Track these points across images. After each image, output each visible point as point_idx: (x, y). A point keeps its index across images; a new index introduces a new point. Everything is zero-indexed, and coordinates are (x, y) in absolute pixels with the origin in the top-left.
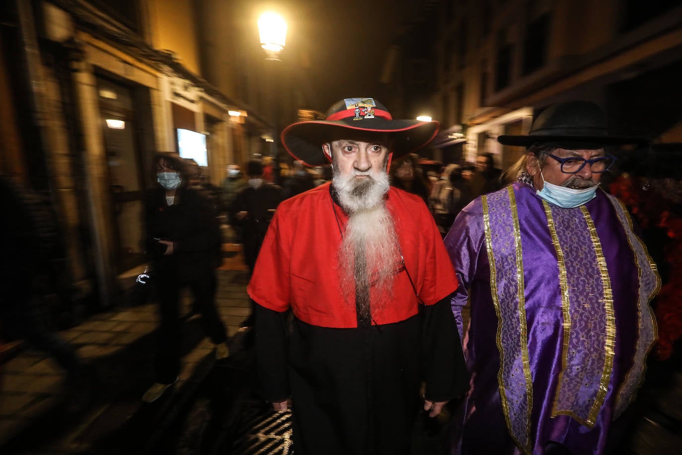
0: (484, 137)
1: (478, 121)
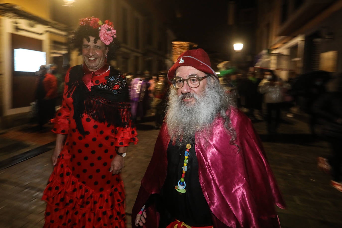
1: (277, 46)
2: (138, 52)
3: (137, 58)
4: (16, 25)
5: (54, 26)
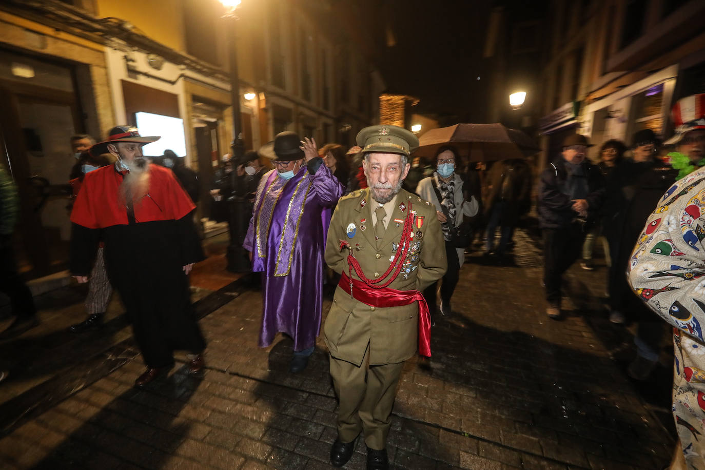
0: (603, 116)
1: (597, 95)
2: (327, 116)
3: (326, 126)
4: (131, 63)
5: (194, 65)
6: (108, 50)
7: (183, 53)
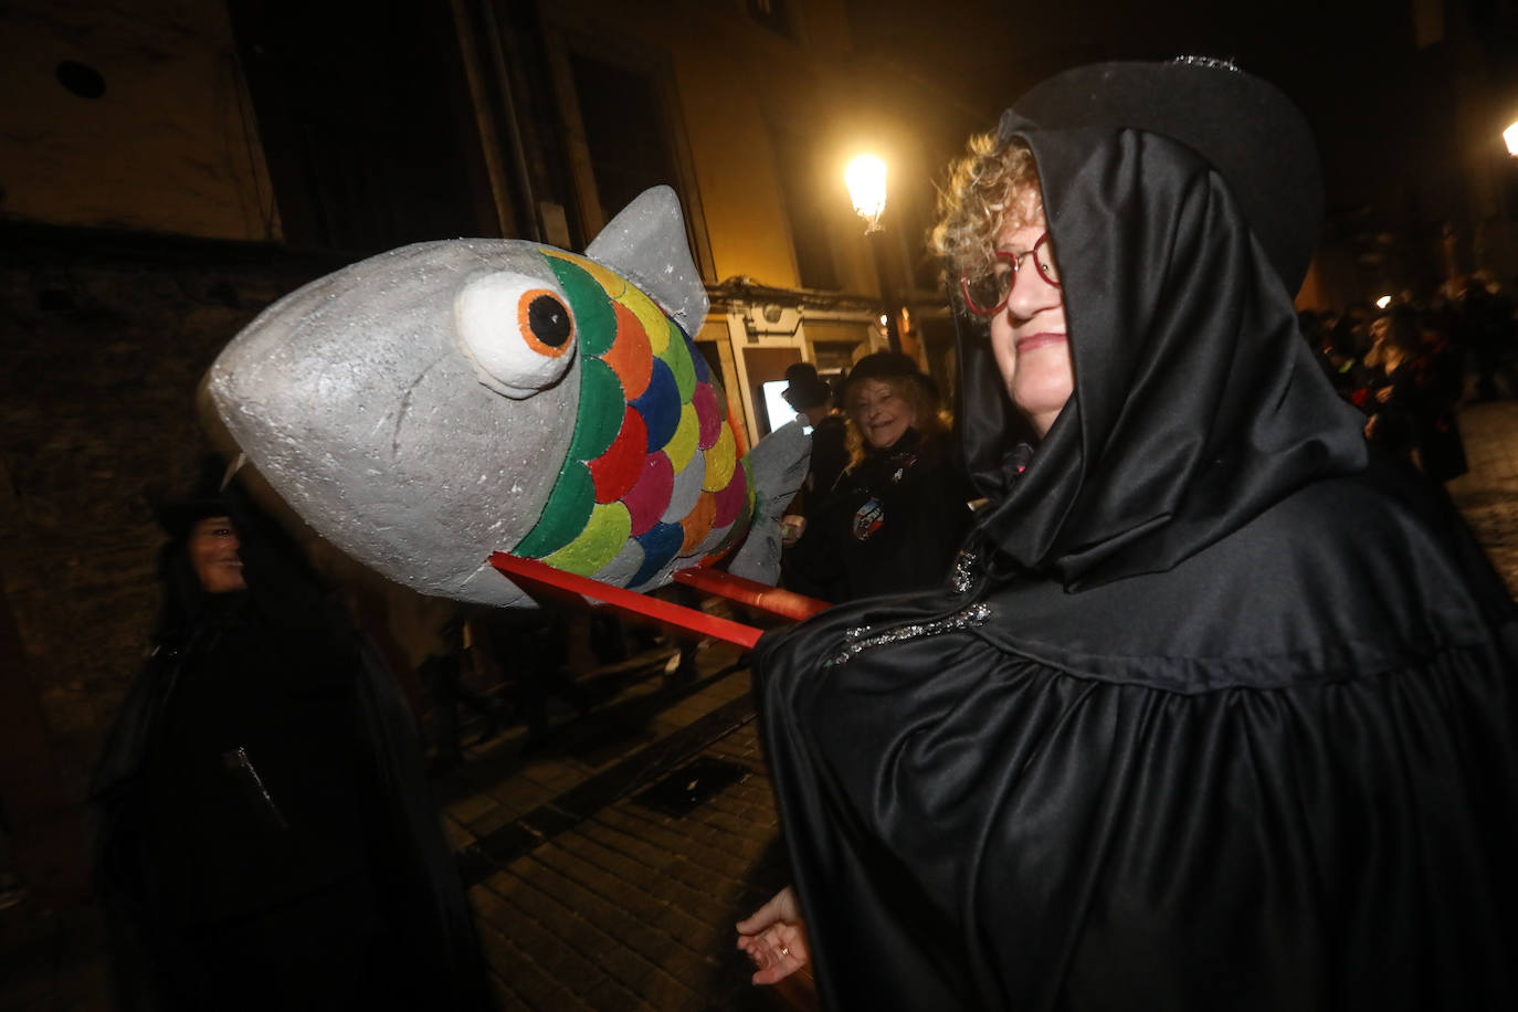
4: (750, 325)
5: (812, 301)
6: (729, 317)
7: (800, 290)
